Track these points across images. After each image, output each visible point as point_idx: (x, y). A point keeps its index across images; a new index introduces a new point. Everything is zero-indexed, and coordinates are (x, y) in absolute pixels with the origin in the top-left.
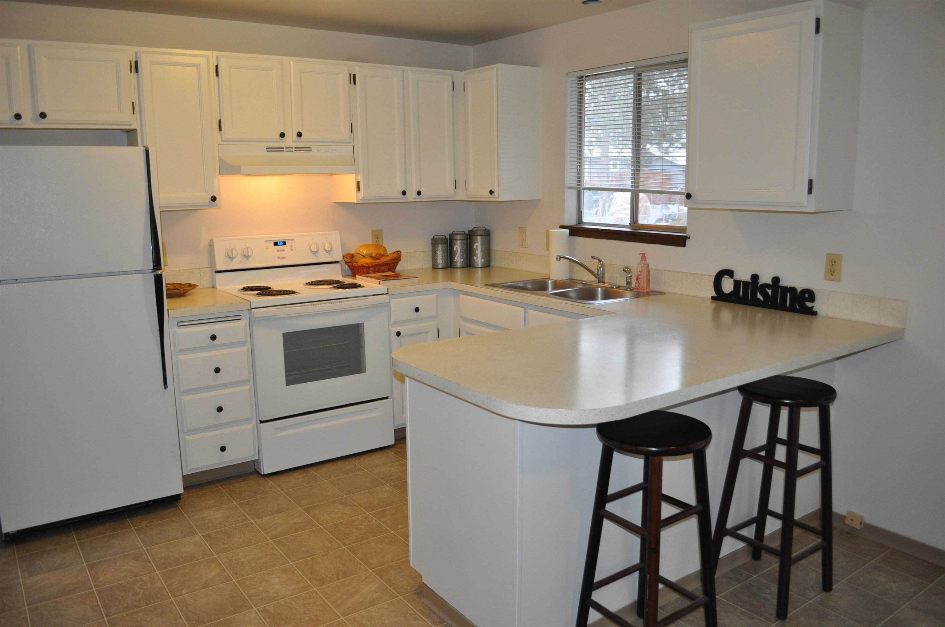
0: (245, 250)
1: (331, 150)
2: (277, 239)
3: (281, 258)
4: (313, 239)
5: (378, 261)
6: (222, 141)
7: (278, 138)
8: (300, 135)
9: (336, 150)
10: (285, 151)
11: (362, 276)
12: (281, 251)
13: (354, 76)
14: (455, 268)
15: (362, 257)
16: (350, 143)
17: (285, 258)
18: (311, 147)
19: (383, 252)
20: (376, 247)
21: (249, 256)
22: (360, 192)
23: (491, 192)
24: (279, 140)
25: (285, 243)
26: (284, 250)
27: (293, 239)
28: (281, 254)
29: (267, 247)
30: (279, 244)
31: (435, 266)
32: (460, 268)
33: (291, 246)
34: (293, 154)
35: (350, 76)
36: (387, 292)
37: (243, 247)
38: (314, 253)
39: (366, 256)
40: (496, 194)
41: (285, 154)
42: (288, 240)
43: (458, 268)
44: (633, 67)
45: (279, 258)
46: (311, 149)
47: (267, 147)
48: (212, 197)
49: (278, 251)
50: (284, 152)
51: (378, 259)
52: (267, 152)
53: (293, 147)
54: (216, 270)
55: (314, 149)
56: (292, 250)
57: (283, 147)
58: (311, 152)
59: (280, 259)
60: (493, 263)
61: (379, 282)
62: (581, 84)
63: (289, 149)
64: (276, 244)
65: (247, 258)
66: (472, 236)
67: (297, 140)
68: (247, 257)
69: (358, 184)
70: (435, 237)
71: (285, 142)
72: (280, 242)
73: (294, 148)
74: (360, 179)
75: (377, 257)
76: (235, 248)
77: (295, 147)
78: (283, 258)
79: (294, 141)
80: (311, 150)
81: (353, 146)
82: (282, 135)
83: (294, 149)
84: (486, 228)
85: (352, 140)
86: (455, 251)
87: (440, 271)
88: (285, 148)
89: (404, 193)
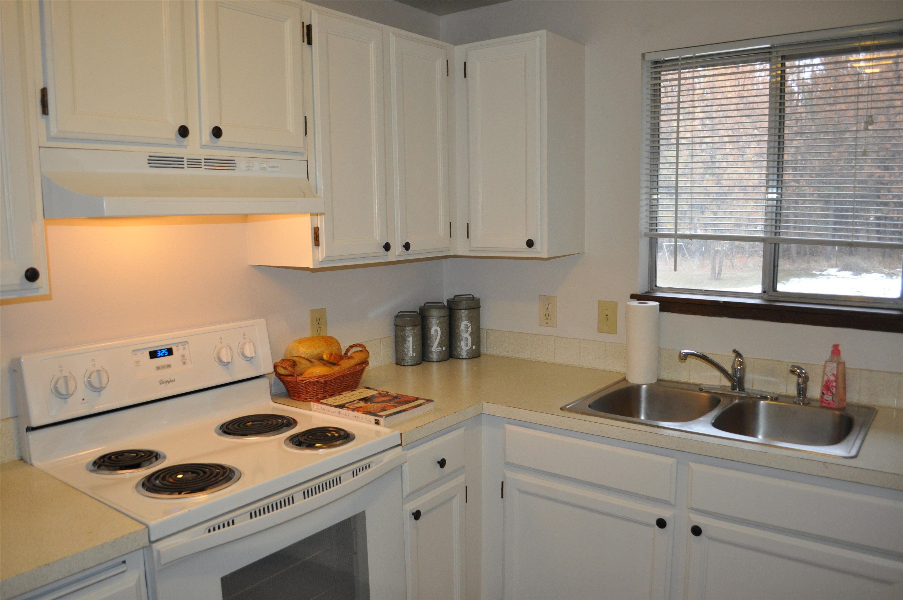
0: (92, 377)
1: (270, 167)
2: (155, 346)
3: (166, 383)
4: (221, 338)
5: (337, 369)
6: (50, 139)
7: (174, 137)
8: (217, 132)
9: (278, 167)
10: (186, 166)
11: (322, 403)
12: (163, 367)
13: (309, 28)
14: (431, 362)
15: (308, 362)
16: (302, 154)
17: (174, 381)
18: (234, 160)
19: (336, 350)
20: (325, 341)
21: (101, 388)
22: (320, 248)
23: (530, 244)
24: (175, 142)
25: (170, 352)
26: (169, 366)
27: (187, 342)
28: (165, 374)
29: (138, 362)
30: (159, 354)
31: (399, 361)
32: (437, 362)
33: (183, 356)
34: (201, 172)
35: (303, 27)
36: (400, 443)
37: (87, 370)
38: (226, 365)
39: (313, 360)
40: (537, 246)
41: (188, 172)
42: (177, 344)
43: (434, 362)
44: (768, 46)
45: (161, 383)
46: (235, 164)
47: (150, 157)
48: (28, 271)
49: (158, 368)
50: (183, 168)
51: (334, 364)
52: (150, 167)
53: (202, 158)
54: (29, 426)
55: (241, 165)
56: (184, 363)
57: (183, 158)
58: (234, 170)
59: (163, 385)
60: (483, 350)
61: (376, 420)
62: (656, 73)
63: (194, 163)
64: (153, 355)
65: (98, 392)
66: (455, 309)
67: (212, 144)
68: (98, 390)
69: (316, 232)
70: (399, 314)
71: (186, 147)
72: (160, 350)
73: (203, 161)
74: (320, 222)
75: (331, 361)
76: (70, 373)
77: (205, 159)
78: (169, 382)
79: (203, 147)
80: (235, 167)
81: (307, 161)
82: (184, 132)
83: (203, 164)
84: (475, 296)
85: (306, 151)
86: (433, 334)
87: (410, 369)
88: (185, 160)
89: (387, 247)
